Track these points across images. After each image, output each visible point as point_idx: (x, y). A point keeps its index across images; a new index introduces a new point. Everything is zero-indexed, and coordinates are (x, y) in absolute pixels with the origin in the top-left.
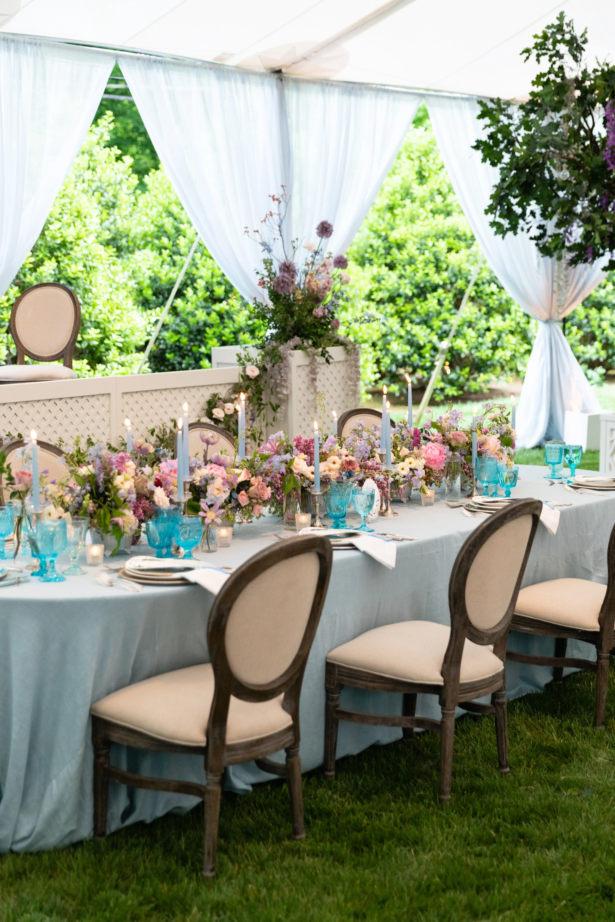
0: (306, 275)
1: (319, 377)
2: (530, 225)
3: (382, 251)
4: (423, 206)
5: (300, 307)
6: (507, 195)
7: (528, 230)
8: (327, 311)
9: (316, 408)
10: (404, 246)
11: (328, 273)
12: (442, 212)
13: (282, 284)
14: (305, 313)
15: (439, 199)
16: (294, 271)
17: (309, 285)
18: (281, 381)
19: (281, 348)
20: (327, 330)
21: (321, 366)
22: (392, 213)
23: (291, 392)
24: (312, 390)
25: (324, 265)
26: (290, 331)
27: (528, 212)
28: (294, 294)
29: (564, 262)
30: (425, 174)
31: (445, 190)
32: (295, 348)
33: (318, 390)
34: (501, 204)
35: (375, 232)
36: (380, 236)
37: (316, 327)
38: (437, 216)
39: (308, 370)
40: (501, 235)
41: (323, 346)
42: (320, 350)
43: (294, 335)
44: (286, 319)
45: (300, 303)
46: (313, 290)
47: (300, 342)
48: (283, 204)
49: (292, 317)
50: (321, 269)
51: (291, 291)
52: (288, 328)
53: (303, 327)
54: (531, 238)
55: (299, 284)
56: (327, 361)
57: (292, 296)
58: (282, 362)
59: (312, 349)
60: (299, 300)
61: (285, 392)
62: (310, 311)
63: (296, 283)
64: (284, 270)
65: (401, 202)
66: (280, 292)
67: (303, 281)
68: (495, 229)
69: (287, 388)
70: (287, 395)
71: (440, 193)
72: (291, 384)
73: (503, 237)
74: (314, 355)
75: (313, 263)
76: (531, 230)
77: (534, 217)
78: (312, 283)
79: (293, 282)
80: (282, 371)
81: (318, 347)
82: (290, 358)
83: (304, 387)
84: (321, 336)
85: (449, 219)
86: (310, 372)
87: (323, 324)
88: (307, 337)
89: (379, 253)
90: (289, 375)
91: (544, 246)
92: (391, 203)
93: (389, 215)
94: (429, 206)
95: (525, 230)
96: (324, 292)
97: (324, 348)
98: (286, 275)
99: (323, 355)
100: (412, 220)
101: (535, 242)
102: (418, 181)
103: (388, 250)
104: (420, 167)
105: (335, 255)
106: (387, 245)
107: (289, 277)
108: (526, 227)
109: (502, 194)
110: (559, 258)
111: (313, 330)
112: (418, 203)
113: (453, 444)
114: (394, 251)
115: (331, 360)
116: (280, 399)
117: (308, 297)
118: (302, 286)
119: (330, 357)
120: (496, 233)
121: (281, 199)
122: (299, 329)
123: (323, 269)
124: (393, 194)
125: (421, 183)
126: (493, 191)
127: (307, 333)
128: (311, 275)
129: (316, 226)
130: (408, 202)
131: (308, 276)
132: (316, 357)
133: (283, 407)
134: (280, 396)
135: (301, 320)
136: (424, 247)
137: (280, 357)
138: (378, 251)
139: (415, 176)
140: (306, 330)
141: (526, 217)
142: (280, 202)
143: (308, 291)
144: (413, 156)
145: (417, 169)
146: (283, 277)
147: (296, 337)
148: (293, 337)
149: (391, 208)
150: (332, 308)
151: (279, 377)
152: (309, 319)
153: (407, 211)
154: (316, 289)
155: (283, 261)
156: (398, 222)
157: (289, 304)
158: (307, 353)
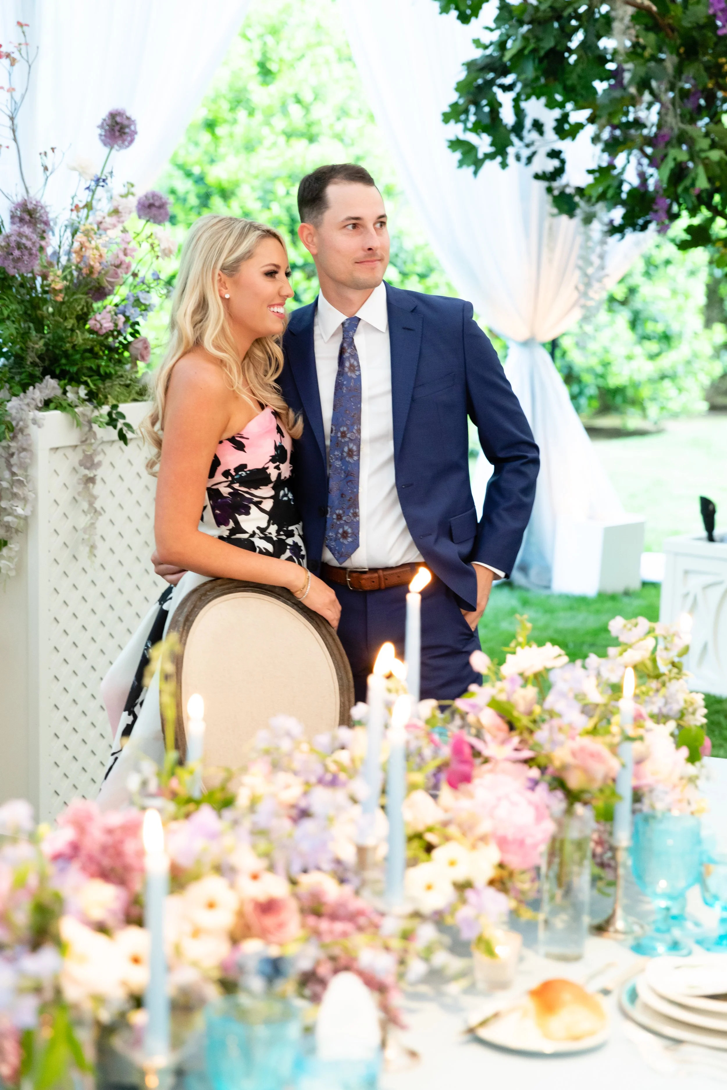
0: (74, 234)
1: (100, 473)
2: (532, 149)
3: (193, 201)
4: (267, 123)
5: (59, 307)
6: (491, 83)
7: (529, 160)
8: (121, 319)
9: (93, 547)
10: (233, 193)
11: (124, 231)
12: (302, 135)
13: (17, 253)
14: (70, 323)
15: (295, 110)
16: (46, 223)
17: (82, 257)
18: (12, 483)
19: (13, 405)
20: (120, 362)
21: (107, 448)
22: (213, 133)
23: (34, 512)
24: (85, 506)
25: (116, 212)
26: (34, 364)
27: (528, 123)
28: (45, 277)
29: (597, 228)
30: (272, 66)
31: (307, 97)
32: (47, 404)
33: (97, 505)
34: (477, 104)
35: (180, 167)
36: (189, 174)
37: (96, 356)
38: (293, 140)
39: (76, 457)
40: (472, 169)
41: (112, 401)
42: (106, 409)
43: (44, 374)
44: (25, 335)
45: (60, 299)
46: (91, 268)
47: (59, 392)
48: (21, 66)
49: (39, 329)
50: (109, 220)
51: (37, 269)
52: (30, 358)
53: (66, 354)
54: (537, 177)
55: (56, 254)
56: (122, 437)
57: (39, 281)
58: (14, 438)
59: (86, 409)
60: (56, 292)
61: (20, 511)
62: (83, 318)
63: (49, 251)
64: (21, 220)
65: (229, 116)
66: (12, 271)
67: (65, 247)
68: (458, 155)
69: (25, 500)
70: (26, 518)
71: (298, 101)
72: (35, 492)
73: (475, 173)
74: (90, 422)
75: (89, 206)
76: (535, 160)
77: (541, 133)
78: (88, 253)
79: (42, 249)
80: (14, 460)
81: (100, 404)
82: (33, 430)
83: (65, 497)
84: (108, 376)
85: (314, 146)
86: (81, 464)
87: (112, 349)
88: (75, 380)
89: (188, 205)
90: (31, 472)
91: (562, 193)
92: (211, 117)
93: (206, 137)
94: (280, 123)
95: (524, 160)
96: (116, 275)
97: (115, 407)
98: (26, 230)
99: (112, 422)
100: (249, 147)
101: (543, 185)
102: (259, 79)
103: (205, 199)
104: (264, 54)
105: (141, 191)
106: (203, 190)
107: (35, 237)
108: (525, 153)
109: (480, 81)
110: (588, 220)
111: (88, 364)
112: (259, 116)
113: (574, 781)
114: (216, 201)
115: (129, 435)
116: (8, 527)
117: (80, 283)
118: (64, 260)
119: (128, 426)
120: (461, 163)
121: (16, 55)
122: (55, 360)
123: (113, 220)
124: (214, 101)
125: (265, 83)
126: (462, 75)
127: (74, 369)
128: (87, 233)
129: (99, 122)
130: (242, 114)
131: (79, 237)
132: (95, 427)
133: (14, 546)
134: (8, 519)
135: (61, 339)
136: (270, 197)
137: (10, 428)
138: (185, 200)
139: (257, 69)
140: (74, 363)
141: (525, 133)
142: (12, 64)
143: (79, 270)
144: (250, 34)
145: (258, 57)
146: (20, 235)
147: (48, 377)
148: (41, 380)
149: (210, 125)
150: (133, 312)
151: (7, 475)
152: (80, 338)
153: (239, 130)
154: (97, 266)
155: (19, 199)
156: (222, 150)
157: (31, 301)
158: (75, 415)
